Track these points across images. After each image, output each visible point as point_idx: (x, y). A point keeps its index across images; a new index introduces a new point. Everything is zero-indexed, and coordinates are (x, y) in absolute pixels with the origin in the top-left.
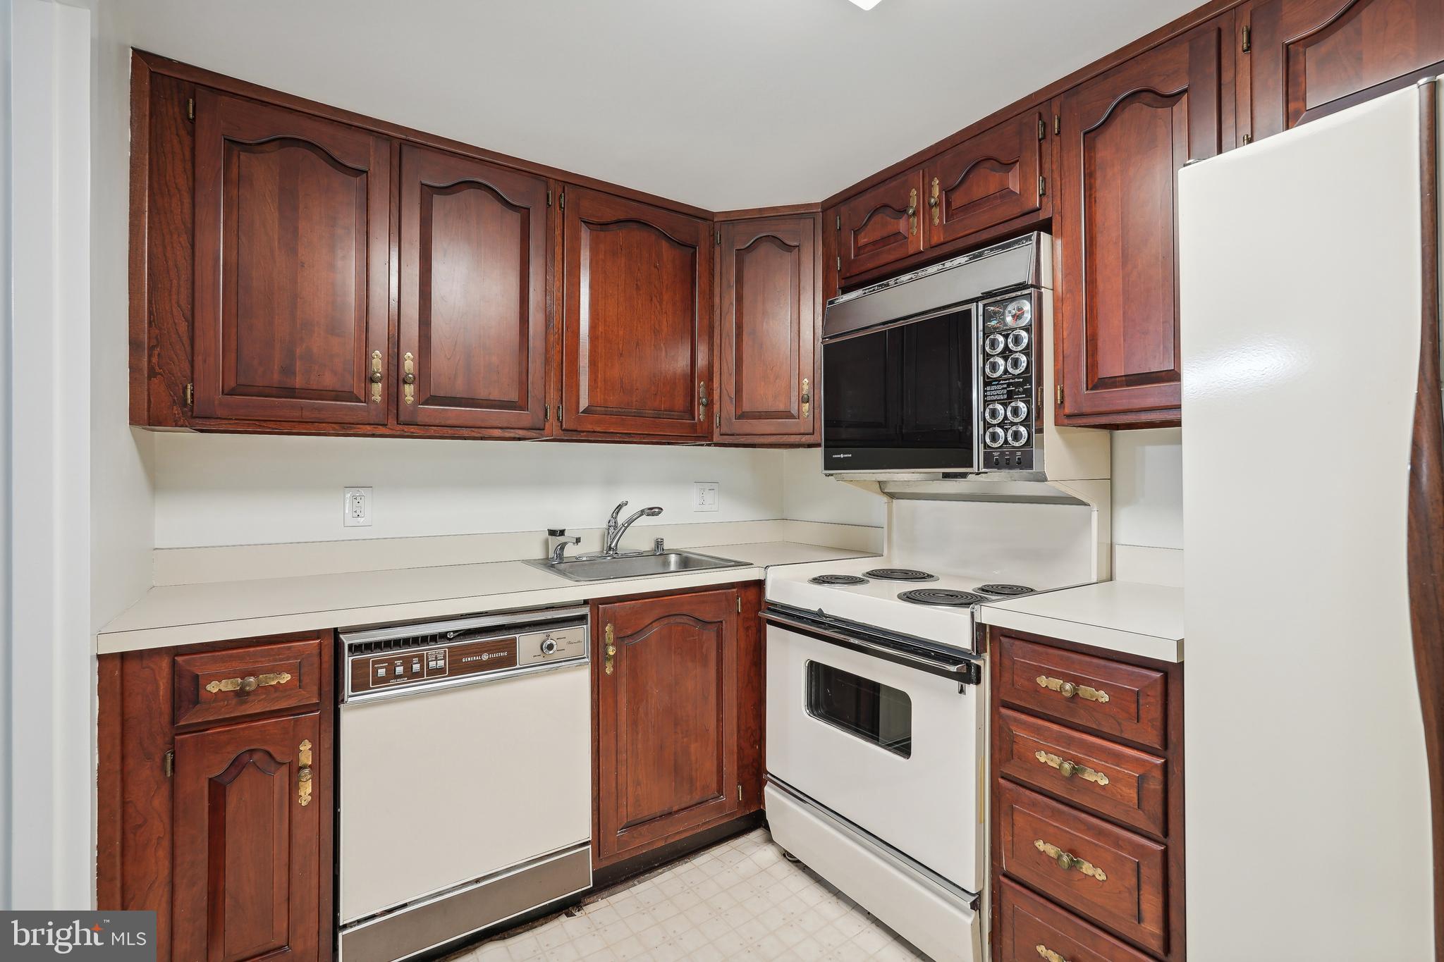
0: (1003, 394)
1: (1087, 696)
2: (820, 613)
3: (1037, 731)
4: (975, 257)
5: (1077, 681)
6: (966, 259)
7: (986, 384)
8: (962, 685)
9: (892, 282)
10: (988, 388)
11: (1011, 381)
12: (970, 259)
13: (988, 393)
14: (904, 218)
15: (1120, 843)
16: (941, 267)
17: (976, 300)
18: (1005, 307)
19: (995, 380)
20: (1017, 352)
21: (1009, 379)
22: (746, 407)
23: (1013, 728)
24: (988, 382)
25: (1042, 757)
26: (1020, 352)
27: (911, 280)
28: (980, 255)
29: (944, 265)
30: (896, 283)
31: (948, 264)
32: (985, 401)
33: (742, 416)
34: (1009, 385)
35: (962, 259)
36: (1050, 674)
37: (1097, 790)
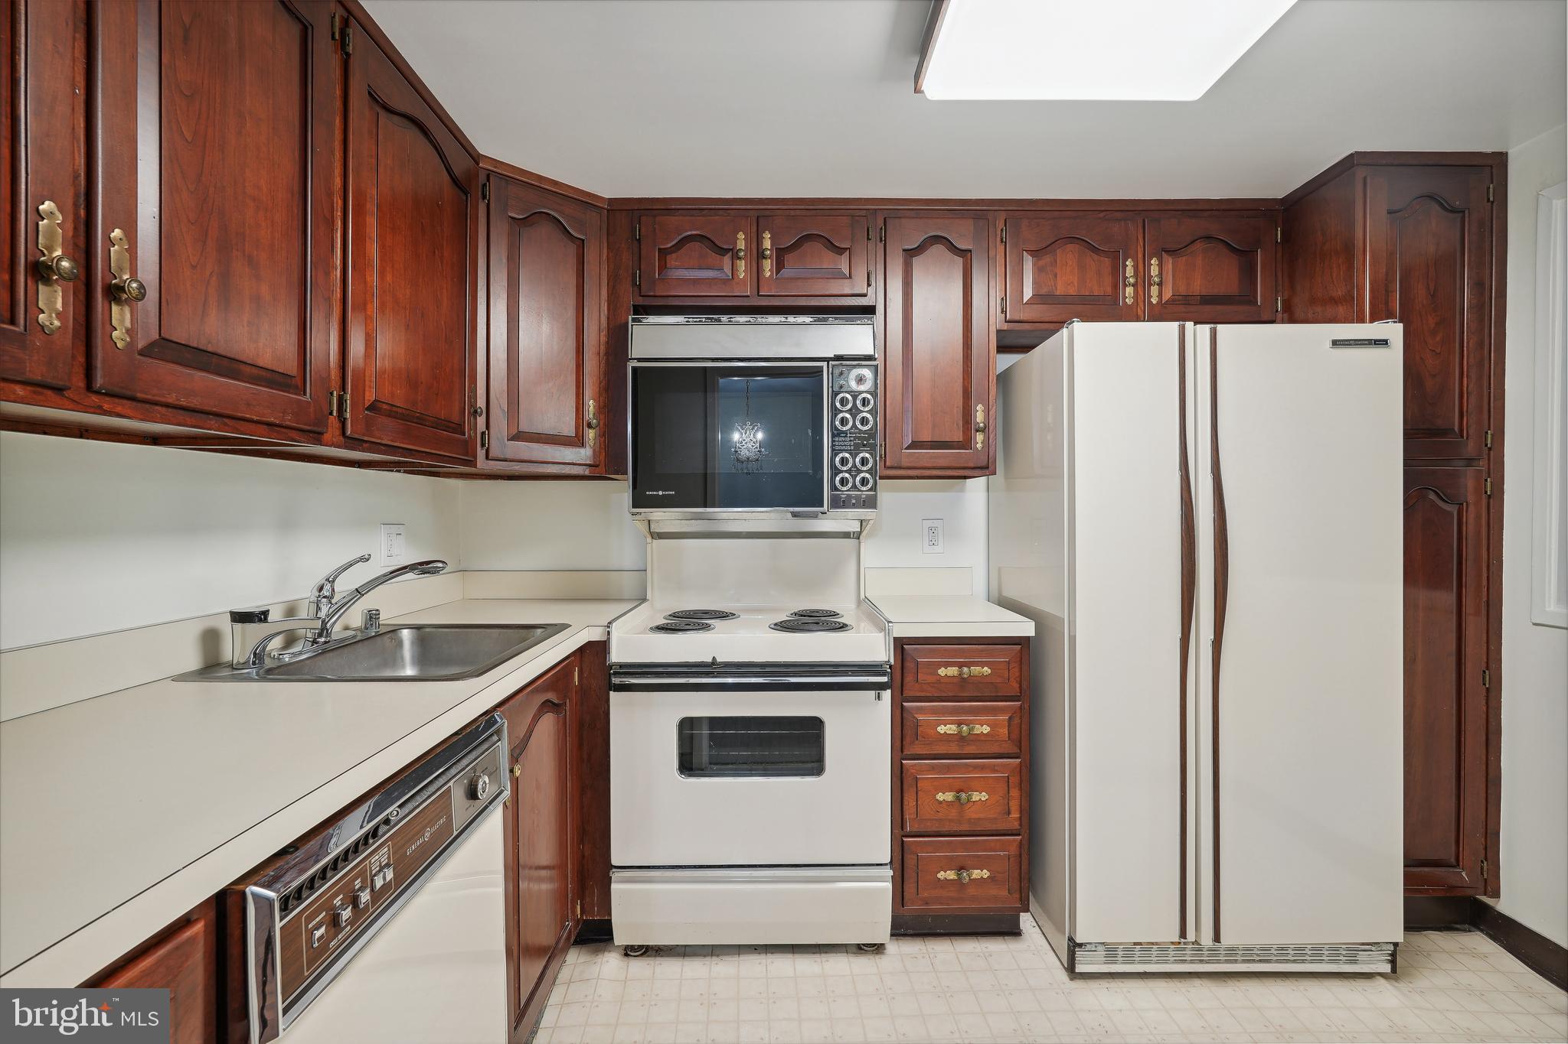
0: (850, 446)
1: (976, 673)
2: (714, 662)
3: (934, 711)
4: (819, 320)
5: (960, 665)
6: (811, 320)
7: (833, 436)
8: (879, 693)
9: (724, 318)
10: (837, 439)
11: (858, 435)
12: (815, 321)
13: (837, 443)
14: (728, 255)
15: (996, 768)
16: (783, 319)
17: (827, 360)
18: (850, 370)
19: (843, 432)
20: (863, 411)
21: (855, 434)
22: (524, 427)
23: (916, 716)
24: (836, 433)
25: (942, 729)
26: (867, 412)
27: (748, 323)
28: (825, 320)
29: (786, 318)
30: (729, 321)
31: (791, 319)
32: (833, 450)
33: (519, 436)
34: (855, 438)
35: (807, 319)
36: (947, 665)
37: (983, 738)
